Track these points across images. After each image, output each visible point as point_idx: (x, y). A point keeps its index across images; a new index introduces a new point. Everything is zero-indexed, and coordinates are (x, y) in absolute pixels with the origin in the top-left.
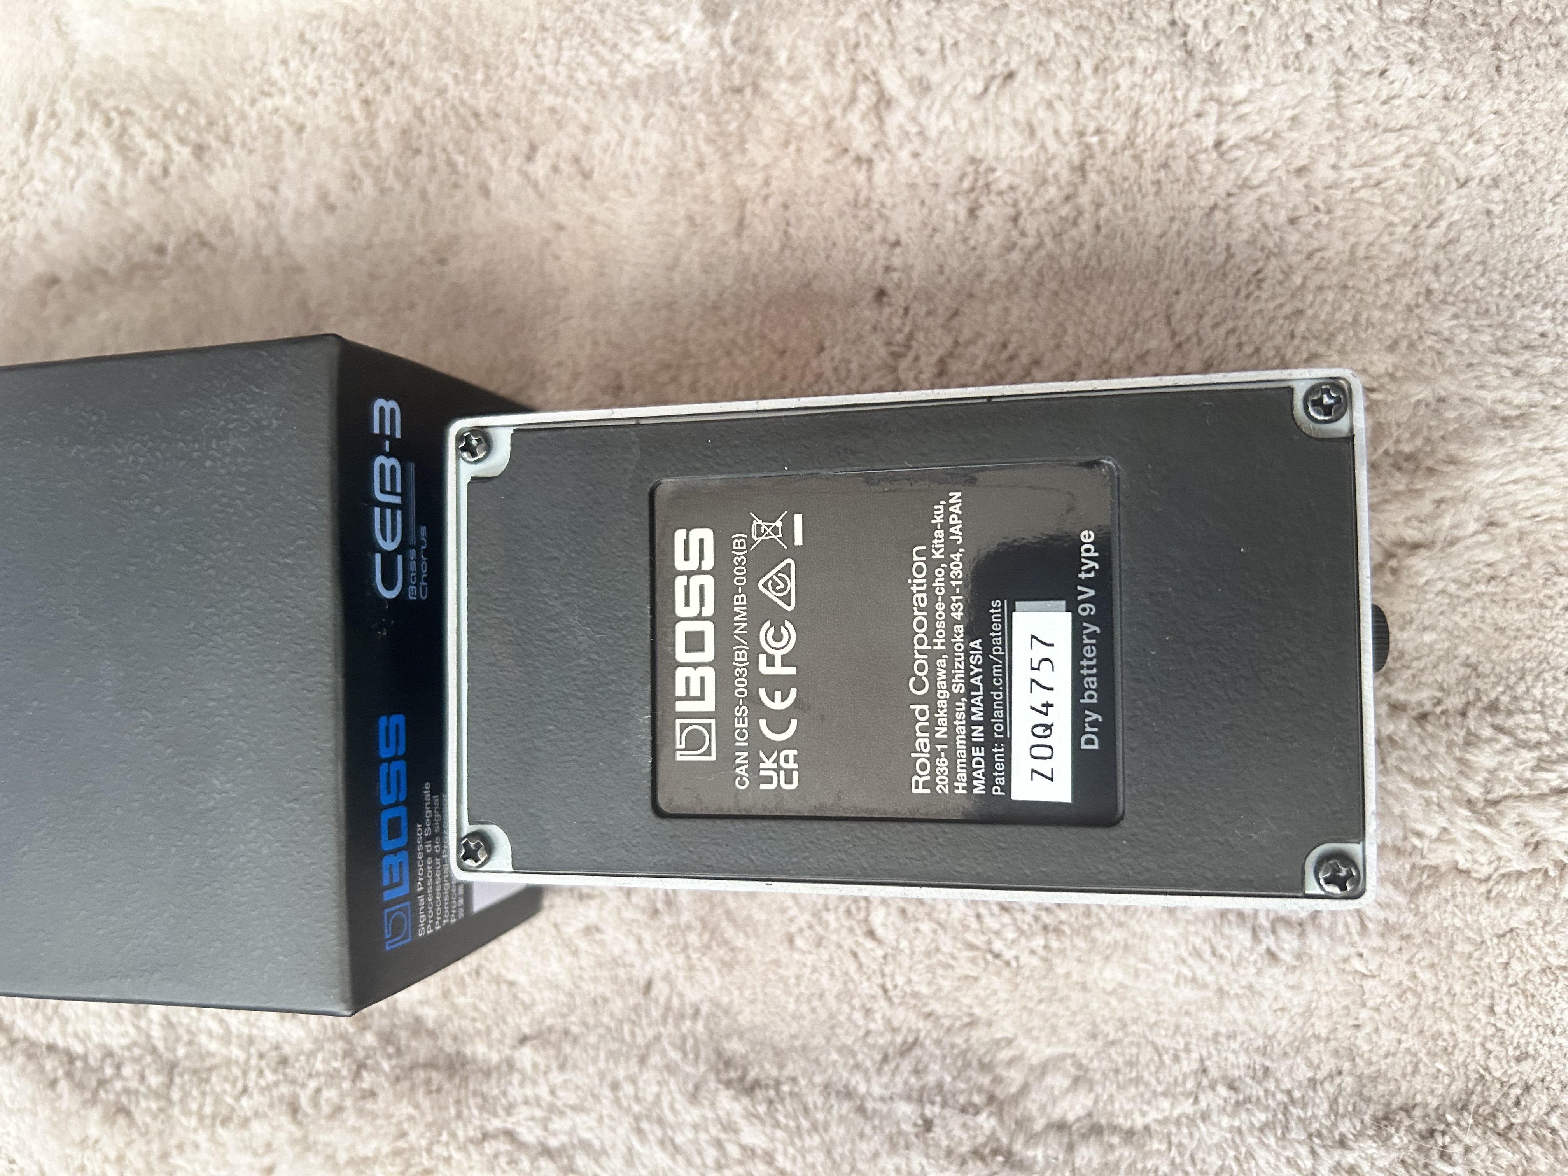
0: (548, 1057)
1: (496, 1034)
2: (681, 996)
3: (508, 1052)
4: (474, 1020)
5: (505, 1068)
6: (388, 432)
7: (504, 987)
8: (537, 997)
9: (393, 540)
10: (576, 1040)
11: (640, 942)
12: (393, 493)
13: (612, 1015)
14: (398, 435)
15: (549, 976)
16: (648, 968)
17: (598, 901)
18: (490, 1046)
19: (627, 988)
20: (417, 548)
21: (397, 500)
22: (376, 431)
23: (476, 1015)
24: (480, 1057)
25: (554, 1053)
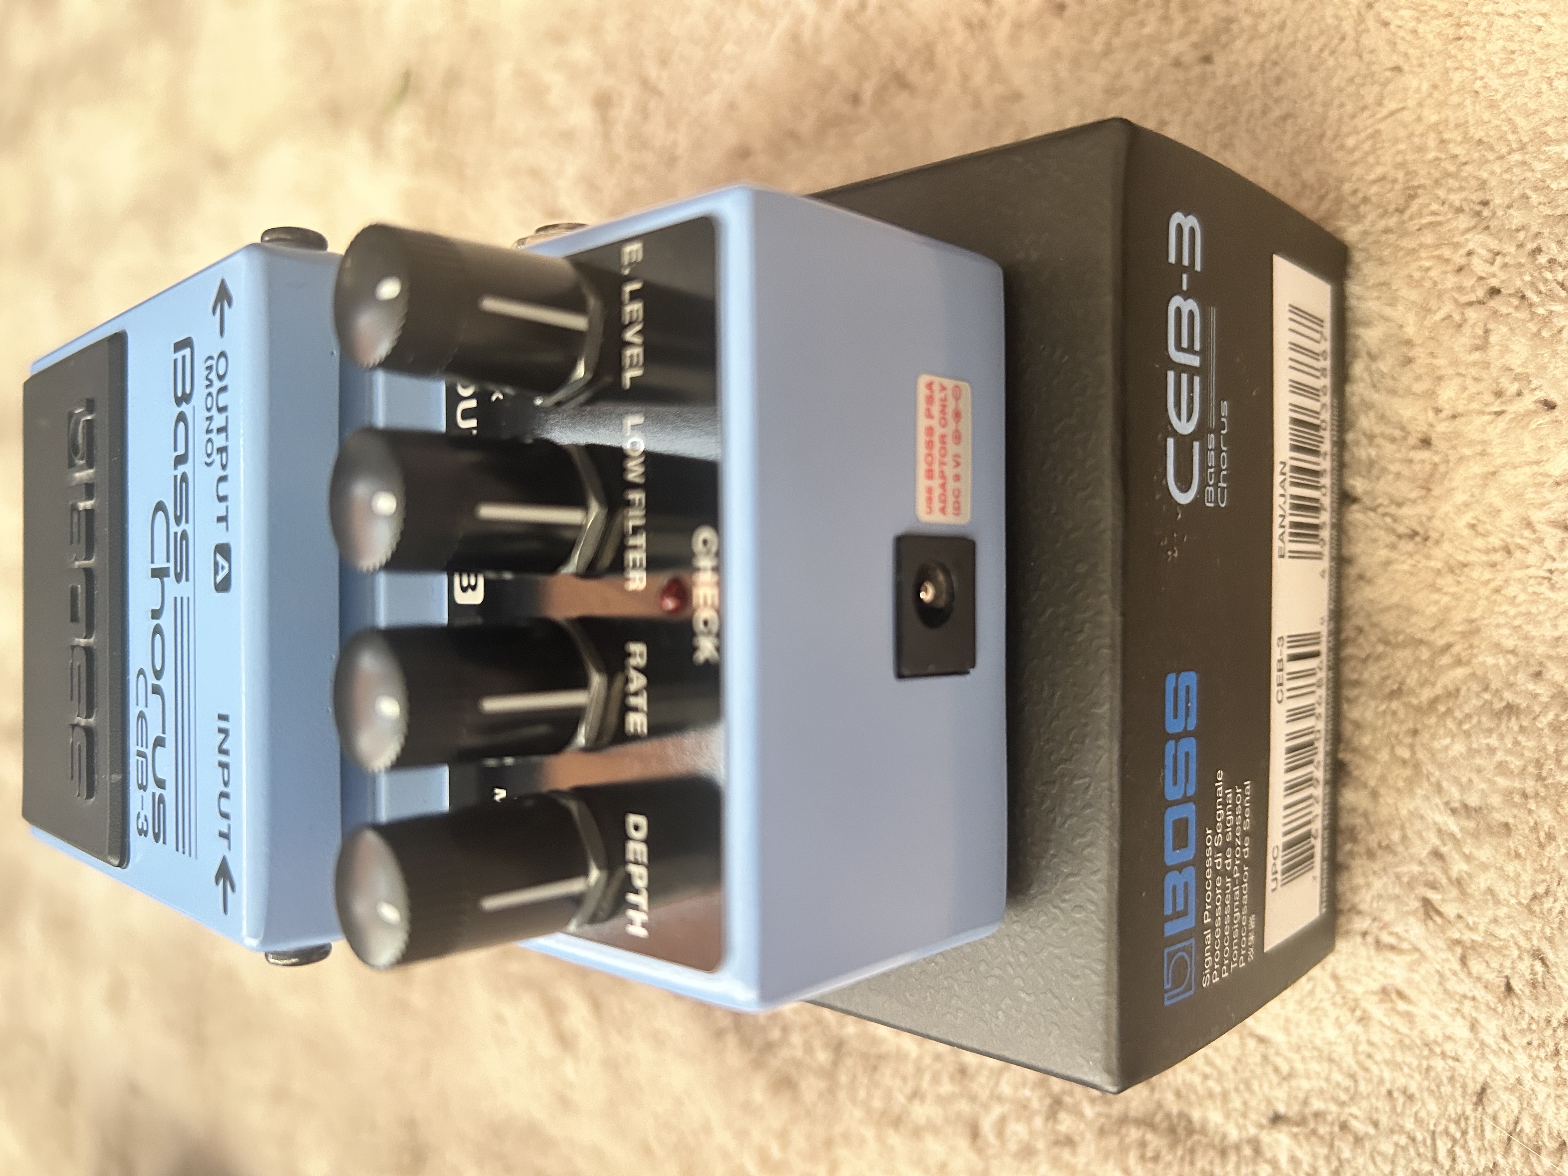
0: (1315, 1156)
1: (1236, 1103)
2: (1537, 1119)
3: (1252, 1131)
4: (1206, 1077)
5: (1247, 1151)
6: (1186, 262)
7: (1251, 1044)
8: (1299, 1066)
9: (1189, 418)
10: (1358, 1140)
11: (1474, 1026)
12: (1190, 350)
13: (1418, 1121)
14: (1198, 268)
15: (1318, 1042)
16: (1485, 1068)
17: (1408, 958)
18: (1227, 1116)
19: (1446, 1089)
20: (1217, 431)
21: (1195, 361)
22: (1172, 259)
23: (1208, 1070)
24: (1211, 1126)
25: (1323, 1151)
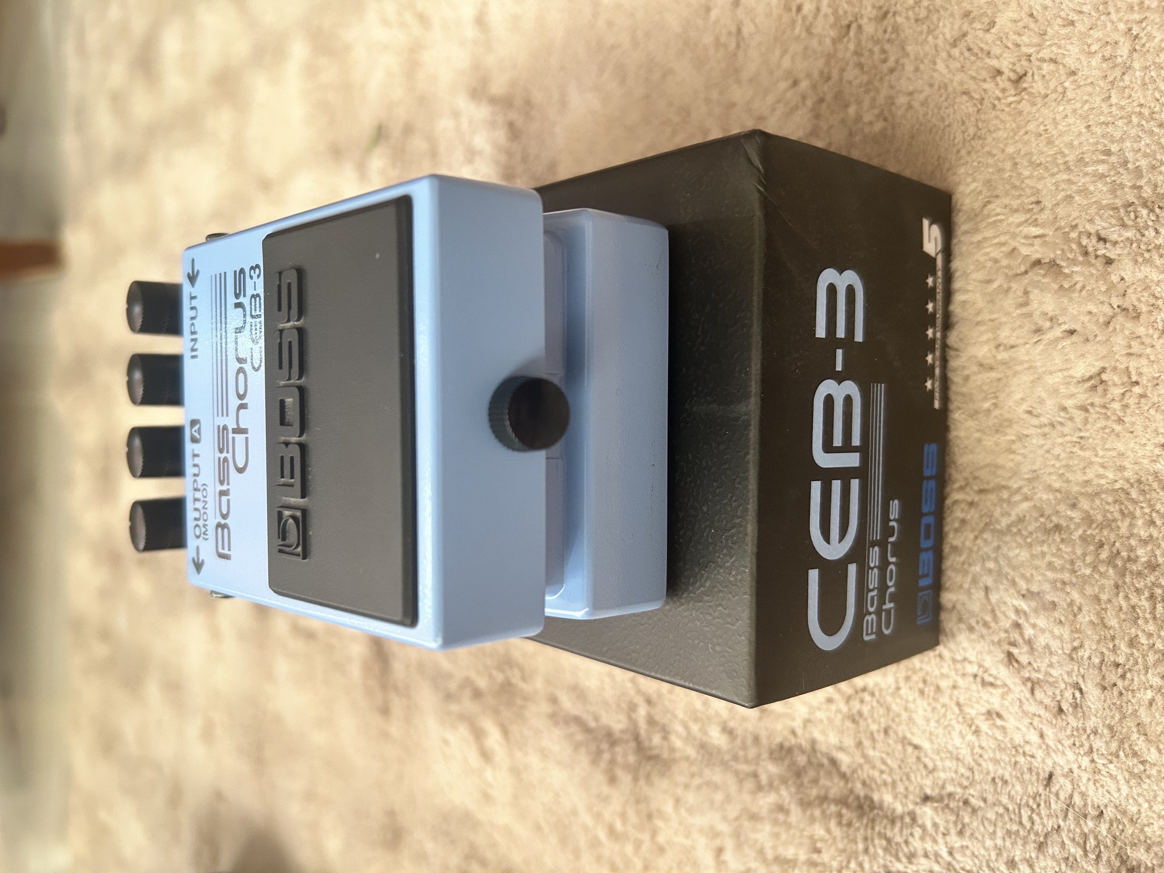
0: (947, 821)
1: (901, 789)
2: (1083, 795)
3: (911, 807)
4: (882, 772)
5: (907, 820)
7: (910, 749)
8: (939, 764)
10: (974, 811)
11: (1042, 736)
13: (1011, 798)
15: (950, 748)
16: (1049, 762)
17: (1000, 691)
18: (895, 797)
19: (1027, 776)
23: (883, 767)
24: (886, 805)
25: (953, 818)
